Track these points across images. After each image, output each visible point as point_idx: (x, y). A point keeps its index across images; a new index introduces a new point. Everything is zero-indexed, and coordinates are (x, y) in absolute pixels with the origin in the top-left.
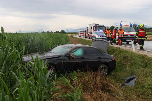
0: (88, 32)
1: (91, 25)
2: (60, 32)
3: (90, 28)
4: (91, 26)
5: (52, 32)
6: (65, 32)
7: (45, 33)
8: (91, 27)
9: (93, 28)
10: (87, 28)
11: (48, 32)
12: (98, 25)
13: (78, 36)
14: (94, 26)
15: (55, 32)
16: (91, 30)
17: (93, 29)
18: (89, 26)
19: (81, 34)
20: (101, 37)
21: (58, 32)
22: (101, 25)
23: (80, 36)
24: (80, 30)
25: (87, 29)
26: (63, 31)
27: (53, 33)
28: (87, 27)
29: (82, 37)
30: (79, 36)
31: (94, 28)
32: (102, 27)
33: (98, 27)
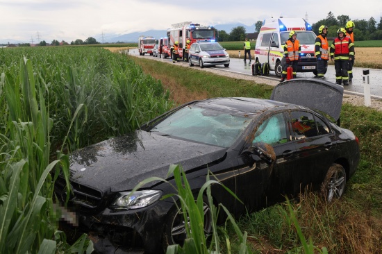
0: (172, 43)
1: (178, 25)
2: (85, 43)
3: (177, 34)
4: (181, 29)
5: (64, 43)
6: (97, 43)
7: (48, 44)
8: (181, 32)
9: (187, 34)
10: (169, 33)
11: (56, 43)
12: (197, 25)
13: (139, 54)
14: (188, 28)
15: (72, 43)
16: (179, 40)
17: (187, 37)
18: (172, 29)
19: (145, 47)
20: (215, 57)
21: (79, 42)
22: (207, 26)
23: (143, 52)
24: (142, 39)
25: (169, 36)
26: (91, 41)
27: (67, 44)
28: (169, 31)
29: (147, 57)
30: (141, 54)
31: (189, 33)
32: (207, 30)
33: (200, 30)
